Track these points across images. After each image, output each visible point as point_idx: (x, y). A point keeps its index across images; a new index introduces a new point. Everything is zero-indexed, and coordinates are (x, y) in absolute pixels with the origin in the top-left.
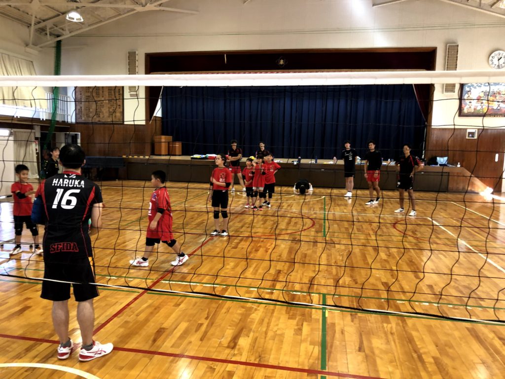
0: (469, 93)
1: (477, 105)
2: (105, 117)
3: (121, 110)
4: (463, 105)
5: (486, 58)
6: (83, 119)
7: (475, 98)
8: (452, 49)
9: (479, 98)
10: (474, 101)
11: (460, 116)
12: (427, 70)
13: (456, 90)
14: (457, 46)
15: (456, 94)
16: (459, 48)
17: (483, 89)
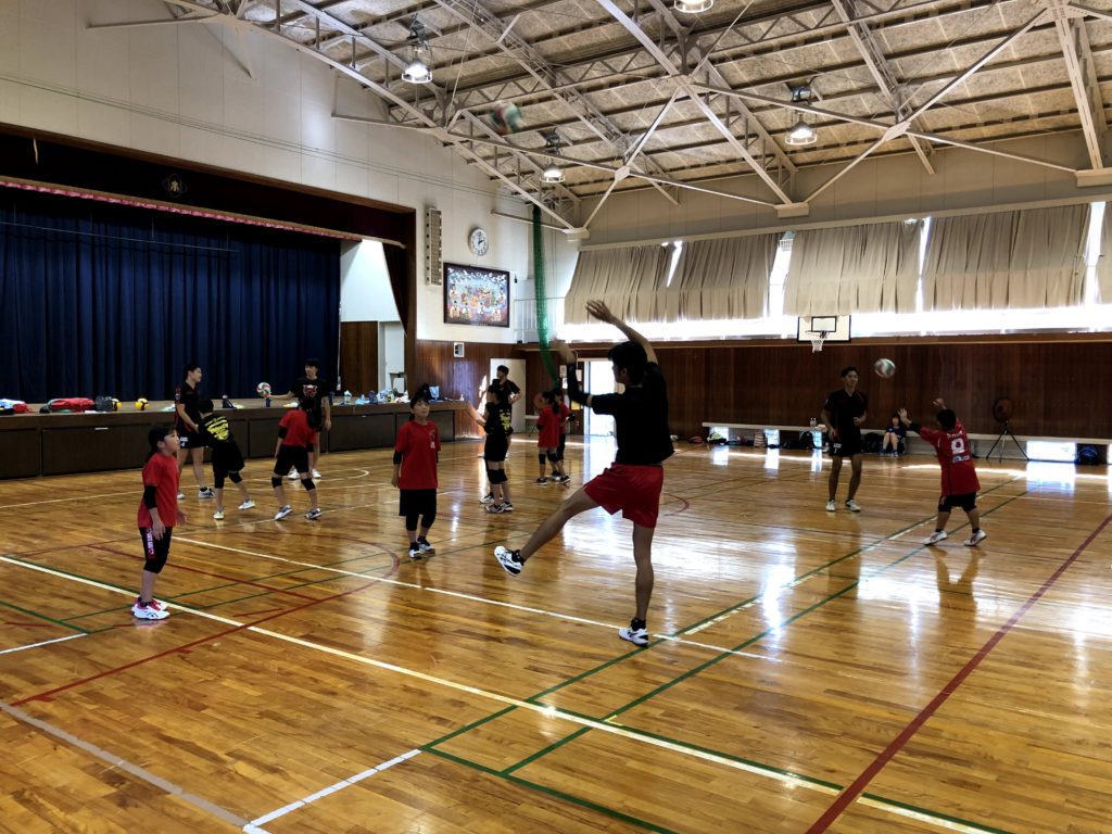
1: (462, 306)
4: (448, 306)
5: (466, 239)
7: (459, 296)
8: (434, 216)
9: (463, 296)
10: (459, 301)
11: (445, 321)
12: (403, 243)
13: (441, 281)
14: (439, 213)
15: (442, 286)
16: (442, 217)
17: (467, 282)
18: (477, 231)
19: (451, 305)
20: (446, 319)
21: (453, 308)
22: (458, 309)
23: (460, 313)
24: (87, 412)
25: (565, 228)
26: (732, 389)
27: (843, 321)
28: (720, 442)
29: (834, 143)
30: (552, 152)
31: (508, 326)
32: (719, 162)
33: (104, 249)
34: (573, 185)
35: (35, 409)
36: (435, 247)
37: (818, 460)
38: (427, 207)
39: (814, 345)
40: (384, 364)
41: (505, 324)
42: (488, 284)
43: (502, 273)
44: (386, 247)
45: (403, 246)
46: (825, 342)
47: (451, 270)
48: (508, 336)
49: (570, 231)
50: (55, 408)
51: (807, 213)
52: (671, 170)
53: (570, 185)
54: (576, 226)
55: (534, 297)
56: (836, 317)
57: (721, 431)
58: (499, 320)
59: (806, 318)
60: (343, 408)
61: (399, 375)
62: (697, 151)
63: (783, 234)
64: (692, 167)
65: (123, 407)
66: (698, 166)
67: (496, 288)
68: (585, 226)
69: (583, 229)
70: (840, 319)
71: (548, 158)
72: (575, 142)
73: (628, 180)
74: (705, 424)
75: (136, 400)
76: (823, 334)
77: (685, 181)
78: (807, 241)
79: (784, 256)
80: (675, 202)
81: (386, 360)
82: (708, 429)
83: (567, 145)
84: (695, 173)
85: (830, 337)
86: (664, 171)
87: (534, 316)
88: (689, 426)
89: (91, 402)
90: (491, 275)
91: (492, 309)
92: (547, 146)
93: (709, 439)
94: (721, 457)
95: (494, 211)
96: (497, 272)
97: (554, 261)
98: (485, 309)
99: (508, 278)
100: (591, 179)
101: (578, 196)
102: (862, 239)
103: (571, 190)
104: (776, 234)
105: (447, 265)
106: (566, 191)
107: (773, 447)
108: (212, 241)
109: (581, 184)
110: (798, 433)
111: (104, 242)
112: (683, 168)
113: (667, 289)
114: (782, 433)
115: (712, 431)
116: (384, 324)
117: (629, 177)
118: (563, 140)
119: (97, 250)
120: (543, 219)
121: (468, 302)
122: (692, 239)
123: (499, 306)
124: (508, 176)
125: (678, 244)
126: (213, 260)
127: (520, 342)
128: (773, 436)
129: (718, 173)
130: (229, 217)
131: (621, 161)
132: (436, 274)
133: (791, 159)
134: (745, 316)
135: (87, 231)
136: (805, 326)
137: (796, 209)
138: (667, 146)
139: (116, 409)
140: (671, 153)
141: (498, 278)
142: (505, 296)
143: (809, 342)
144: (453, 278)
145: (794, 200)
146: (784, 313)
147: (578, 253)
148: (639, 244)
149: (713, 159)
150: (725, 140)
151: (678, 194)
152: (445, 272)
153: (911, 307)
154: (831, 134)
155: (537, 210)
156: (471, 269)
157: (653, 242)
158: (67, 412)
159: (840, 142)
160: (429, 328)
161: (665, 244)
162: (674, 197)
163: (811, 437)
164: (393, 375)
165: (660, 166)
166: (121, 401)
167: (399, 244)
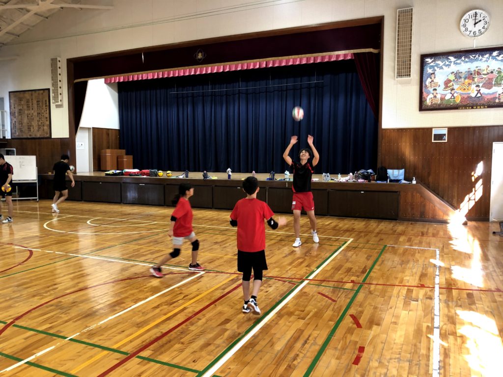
0: (433, 75)
1: (445, 92)
2: (35, 131)
3: (48, 123)
4: (425, 94)
5: (456, 22)
6: (17, 134)
9: (447, 83)
11: (420, 110)
13: (416, 73)
15: (416, 79)
16: (413, 13)
17: (454, 68)
18: (472, 12)
19: (429, 93)
20: (422, 107)
21: (431, 96)
22: (439, 96)
23: (442, 99)
38: (395, 10)
45: (375, 51)
47: (429, 60)
90: (495, 53)
91: (496, 90)
98: (484, 91)
105: (423, 57)
121: (456, 87)
132: (406, 69)
144: (431, 67)
152: (422, 63)
156: (462, 53)
167: (371, 50)
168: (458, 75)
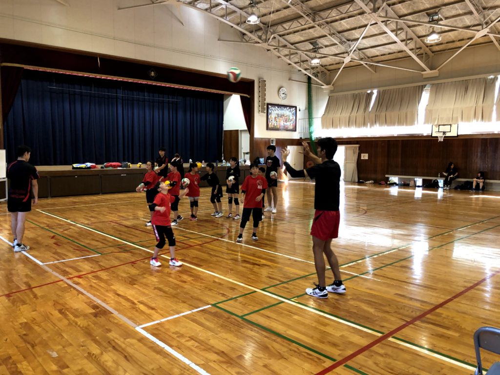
5: (277, 92)
7: (273, 118)
8: (263, 83)
9: (275, 118)
10: (273, 120)
11: (267, 129)
12: (249, 95)
13: (266, 111)
14: (265, 81)
15: (266, 114)
16: (266, 83)
17: (277, 112)
18: (282, 88)
19: (269, 122)
20: (268, 128)
21: (270, 123)
23: (274, 125)
24: (118, 168)
25: (323, 86)
26: (400, 160)
27: (454, 127)
28: (394, 184)
29: (451, 40)
30: (315, 52)
31: (295, 131)
32: (395, 52)
33: (126, 101)
34: (326, 66)
35: (99, 167)
36: (263, 96)
37: (440, 193)
38: (259, 79)
39: (439, 138)
40: (241, 148)
41: (294, 130)
42: (287, 112)
43: (293, 107)
44: (241, 97)
45: (249, 97)
46: (445, 137)
47: (270, 106)
48: (296, 136)
49: (325, 87)
50: (106, 167)
51: (437, 75)
52: (372, 57)
53: (325, 66)
54: (327, 84)
55: (308, 117)
56: (451, 125)
57: (394, 179)
58: (292, 128)
59: (436, 125)
60: (222, 167)
61: (247, 153)
62: (384, 48)
63: (425, 86)
64: (382, 55)
65: (132, 166)
66: (384, 55)
67: (290, 114)
68: (332, 84)
69: (331, 86)
70: (453, 125)
71: (313, 54)
72: (326, 46)
73: (351, 62)
74: (387, 176)
75: (137, 164)
76: (444, 133)
77: (378, 62)
78: (438, 89)
79: (426, 96)
80: (374, 72)
81: (242, 146)
82: (388, 178)
83: (323, 48)
84: (383, 58)
85: (448, 135)
86: (368, 58)
87: (307, 126)
88: (379, 176)
89: (120, 164)
90: (288, 108)
91: (288, 123)
92: (313, 49)
93: (388, 183)
94: (394, 191)
95: (290, 79)
96: (291, 107)
97: (317, 101)
98: (285, 123)
99: (296, 109)
100: (334, 63)
101: (329, 71)
102: (465, 87)
103: (325, 68)
104: (422, 86)
105: (268, 104)
106: (323, 69)
107: (419, 186)
108: (170, 97)
109: (330, 65)
110: (431, 180)
111: (126, 98)
112: (377, 56)
113: (370, 112)
114: (424, 181)
115: (390, 179)
116: (241, 131)
117: (351, 61)
118: (320, 45)
119: (124, 101)
120: (312, 82)
121: (278, 120)
122: (382, 89)
123: (292, 122)
124: (295, 63)
125: (375, 92)
126: (170, 104)
127: (301, 138)
128: (419, 181)
129: (394, 57)
130: (177, 86)
131: (347, 54)
132: (263, 109)
133: (430, 49)
134: (406, 125)
135: (120, 94)
136: (435, 129)
137: (432, 73)
138: (369, 46)
139: (130, 167)
140: (371, 49)
141: (291, 109)
142: (294, 118)
143: (437, 137)
144: (271, 110)
145: (431, 69)
146: (425, 123)
147: (328, 97)
148: (356, 92)
149: (391, 51)
150: (396, 42)
151: (375, 68)
152: (267, 107)
153: (490, 119)
154: (450, 36)
155: (309, 78)
156: (279, 106)
157: (363, 91)
158: (111, 168)
159: (455, 40)
160: (260, 132)
161: (369, 92)
162: (374, 70)
163: (438, 182)
164: (244, 153)
165: (366, 55)
166: (132, 164)
167: (247, 96)
168: (278, 115)
